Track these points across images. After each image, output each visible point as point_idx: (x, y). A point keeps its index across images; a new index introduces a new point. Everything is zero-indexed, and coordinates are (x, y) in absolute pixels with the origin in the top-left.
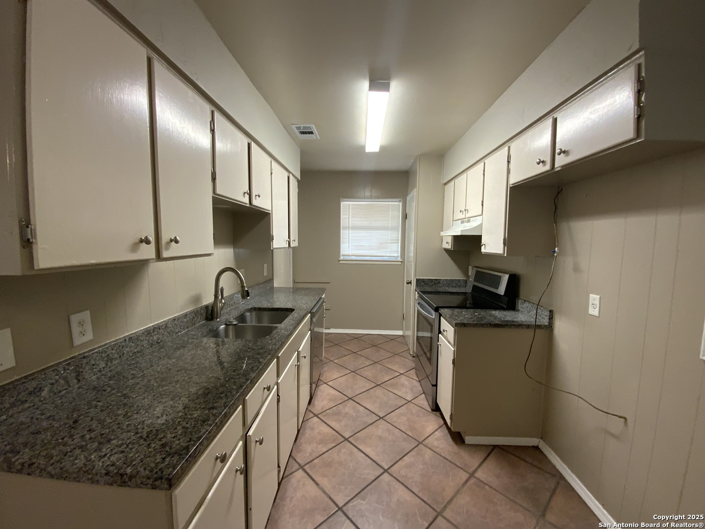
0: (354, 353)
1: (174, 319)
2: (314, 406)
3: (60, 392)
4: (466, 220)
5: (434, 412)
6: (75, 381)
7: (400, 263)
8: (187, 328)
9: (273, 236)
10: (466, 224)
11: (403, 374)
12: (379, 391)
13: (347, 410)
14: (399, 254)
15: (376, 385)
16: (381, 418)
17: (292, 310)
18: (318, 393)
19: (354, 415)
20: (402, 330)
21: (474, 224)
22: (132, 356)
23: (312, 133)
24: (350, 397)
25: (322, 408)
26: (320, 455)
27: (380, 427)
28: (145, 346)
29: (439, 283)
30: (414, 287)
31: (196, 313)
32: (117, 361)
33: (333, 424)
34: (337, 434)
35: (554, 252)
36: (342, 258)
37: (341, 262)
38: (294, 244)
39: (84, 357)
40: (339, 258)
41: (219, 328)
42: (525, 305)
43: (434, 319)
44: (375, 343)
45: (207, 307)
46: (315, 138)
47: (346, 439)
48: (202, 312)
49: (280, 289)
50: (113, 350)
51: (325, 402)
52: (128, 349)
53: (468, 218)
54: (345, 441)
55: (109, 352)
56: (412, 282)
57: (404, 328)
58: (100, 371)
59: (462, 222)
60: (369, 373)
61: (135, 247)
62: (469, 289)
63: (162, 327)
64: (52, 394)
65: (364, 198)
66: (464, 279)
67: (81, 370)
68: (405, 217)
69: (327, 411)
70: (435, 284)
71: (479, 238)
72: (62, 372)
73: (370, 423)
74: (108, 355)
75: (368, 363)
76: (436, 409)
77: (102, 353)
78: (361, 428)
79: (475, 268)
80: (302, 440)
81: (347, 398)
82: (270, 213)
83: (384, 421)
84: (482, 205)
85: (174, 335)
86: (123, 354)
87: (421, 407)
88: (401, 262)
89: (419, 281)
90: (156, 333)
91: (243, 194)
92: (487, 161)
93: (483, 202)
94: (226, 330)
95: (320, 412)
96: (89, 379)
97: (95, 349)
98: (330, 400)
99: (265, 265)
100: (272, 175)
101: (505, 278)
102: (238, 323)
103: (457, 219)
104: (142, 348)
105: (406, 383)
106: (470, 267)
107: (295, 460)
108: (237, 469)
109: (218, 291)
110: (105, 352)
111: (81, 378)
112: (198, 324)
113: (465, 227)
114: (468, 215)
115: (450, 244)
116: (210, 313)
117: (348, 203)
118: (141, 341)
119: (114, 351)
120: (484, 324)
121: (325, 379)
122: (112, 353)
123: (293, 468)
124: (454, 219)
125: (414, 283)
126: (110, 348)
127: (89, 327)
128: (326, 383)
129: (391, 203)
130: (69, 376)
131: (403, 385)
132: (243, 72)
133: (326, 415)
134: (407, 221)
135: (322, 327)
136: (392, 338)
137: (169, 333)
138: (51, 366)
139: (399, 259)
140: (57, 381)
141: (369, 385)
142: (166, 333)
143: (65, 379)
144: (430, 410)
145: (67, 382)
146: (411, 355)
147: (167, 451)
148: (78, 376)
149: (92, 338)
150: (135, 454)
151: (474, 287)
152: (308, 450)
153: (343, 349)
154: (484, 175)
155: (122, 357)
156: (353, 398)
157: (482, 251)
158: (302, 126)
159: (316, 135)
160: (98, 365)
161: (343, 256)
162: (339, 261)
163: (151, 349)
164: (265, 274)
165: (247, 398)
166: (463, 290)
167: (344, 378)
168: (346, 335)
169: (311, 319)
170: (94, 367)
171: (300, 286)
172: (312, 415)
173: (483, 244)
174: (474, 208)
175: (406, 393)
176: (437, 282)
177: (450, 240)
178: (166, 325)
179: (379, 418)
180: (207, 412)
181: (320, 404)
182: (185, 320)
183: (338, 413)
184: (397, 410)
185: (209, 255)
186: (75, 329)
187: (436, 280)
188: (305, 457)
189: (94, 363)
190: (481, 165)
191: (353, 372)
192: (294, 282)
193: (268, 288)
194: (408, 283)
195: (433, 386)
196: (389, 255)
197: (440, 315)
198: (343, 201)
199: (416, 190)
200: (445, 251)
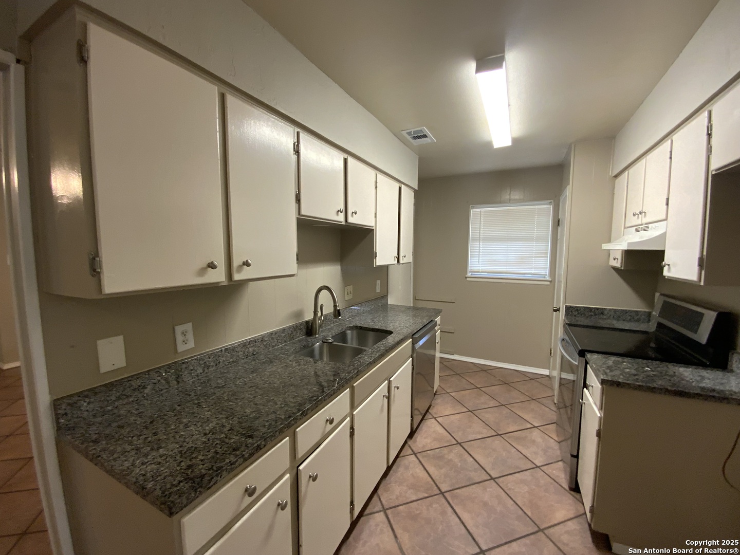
0: (477, 388)
1: (271, 334)
2: (415, 442)
3: (161, 390)
4: (643, 226)
5: (572, 493)
6: (175, 382)
7: (548, 283)
8: (285, 342)
9: (376, 253)
10: (642, 233)
11: (536, 427)
12: (497, 443)
13: (451, 456)
14: (548, 272)
15: (496, 434)
16: (492, 479)
17: (390, 333)
18: (423, 428)
19: (459, 464)
20: (549, 369)
21: (654, 232)
22: (228, 365)
23: (425, 136)
24: (459, 442)
25: (424, 446)
26: (407, 503)
27: (488, 490)
28: (240, 356)
29: (602, 313)
30: (562, 315)
31: (295, 328)
32: (214, 368)
33: (431, 470)
34: (432, 483)
36: (469, 275)
37: (468, 279)
39: (183, 363)
40: (466, 274)
41: (314, 344)
43: (577, 366)
44: (506, 380)
45: (307, 322)
46: (430, 141)
47: (442, 493)
48: (302, 327)
50: (209, 358)
51: (428, 441)
52: (223, 359)
53: (646, 224)
54: (439, 494)
55: (206, 360)
56: (561, 310)
57: (551, 368)
58: (197, 376)
59: (637, 230)
60: (489, 416)
61: (202, 272)
62: (652, 327)
63: (258, 340)
64: (154, 391)
65: (510, 201)
66: (647, 310)
67: (181, 373)
68: (557, 223)
69: (428, 452)
70: (595, 315)
71: (659, 255)
72: (164, 374)
73: (477, 481)
74: (205, 362)
75: (492, 403)
76: (575, 488)
77: (200, 360)
78: (463, 485)
79: (662, 297)
80: (392, 477)
81: (455, 442)
82: (373, 229)
83: (495, 484)
84: (667, 204)
85: (270, 347)
86: (219, 363)
87: (553, 480)
88: (550, 281)
89: (569, 310)
90: (252, 345)
91: (336, 212)
92: (676, 137)
93: (668, 199)
94: (321, 347)
95: (420, 451)
96: (188, 382)
97: (195, 356)
98: (435, 439)
99: (378, 282)
100: (378, 188)
101: (712, 316)
102: (333, 342)
103: (630, 225)
104: (238, 358)
105: (539, 440)
106: (657, 294)
107: (380, 499)
108: (279, 502)
109: (318, 308)
110: (203, 360)
111: (180, 380)
112: (297, 339)
113: (641, 237)
114: (645, 221)
115: (620, 261)
116: (309, 329)
117: (479, 210)
118: (237, 352)
119: (210, 360)
120: (654, 388)
121: (435, 413)
122: (209, 361)
123: (374, 508)
124: (627, 225)
125: (563, 311)
126: (207, 356)
127: (190, 336)
128: (435, 418)
129: (537, 207)
130: (169, 378)
131: (534, 442)
132: (336, 86)
133: (425, 456)
134: (559, 228)
136: (531, 376)
137: (265, 346)
138: (155, 369)
139: (548, 278)
140: (159, 381)
141: (486, 432)
142: (262, 346)
143: (166, 380)
144: (567, 488)
145: (168, 383)
146: (555, 404)
147: (187, 474)
148: (178, 378)
149: (193, 346)
150: (165, 469)
151: (660, 325)
152: (394, 492)
153: (465, 380)
154: (671, 158)
155: (218, 365)
156: (462, 444)
157: (664, 274)
158: (413, 130)
159: (431, 138)
160: (196, 371)
161: (471, 272)
162: (466, 278)
163: (245, 360)
164: (378, 291)
165: (297, 430)
166: (642, 327)
167: (458, 416)
168: (471, 364)
169: (413, 344)
170: (192, 372)
171: (421, 304)
172: (410, 452)
173: (665, 265)
174: (655, 210)
175: (536, 453)
176: (600, 312)
177: (619, 256)
178: (262, 339)
179: (489, 478)
180: (243, 439)
181: (422, 441)
182: (284, 335)
183: (441, 458)
184: (517, 474)
185: (293, 275)
186: (179, 338)
187: (598, 309)
188: (391, 499)
189: (192, 368)
190: (666, 145)
191: (471, 411)
192: (415, 299)
193: (380, 305)
194: (555, 311)
195: (573, 456)
196: (533, 272)
197: (587, 363)
198: (473, 208)
199: (569, 189)
200: (612, 270)
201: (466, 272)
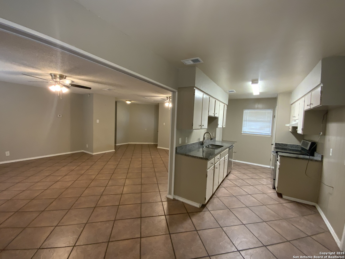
0: (245, 169)
7: (270, 136)
9: (218, 124)
11: (264, 178)
12: (252, 180)
14: (270, 133)
16: (251, 185)
17: (223, 146)
20: (270, 166)
30: (274, 146)
33: (234, 183)
35: (320, 134)
36: (242, 133)
38: (224, 127)
41: (204, 147)
42: (317, 154)
43: (276, 157)
45: (201, 141)
46: (234, 92)
48: (200, 143)
49: (217, 141)
59: (294, 121)
61: (199, 127)
65: (258, 108)
68: (274, 117)
69: (232, 180)
70: (285, 146)
75: (250, 172)
80: (224, 183)
81: (240, 179)
82: (218, 118)
87: (268, 187)
88: (271, 136)
89: (276, 144)
91: (213, 114)
93: (299, 114)
95: (230, 179)
99: (214, 133)
101: (310, 143)
102: (208, 147)
109: (204, 138)
113: (295, 123)
114: (295, 119)
116: (202, 143)
117: (247, 111)
125: (274, 144)
128: (232, 174)
129: (267, 111)
135: (232, 159)
139: (270, 135)
141: (249, 178)
144: (272, 188)
152: (226, 185)
153: (240, 167)
154: (300, 104)
156: (242, 179)
157: (298, 132)
158: (230, 90)
161: (243, 132)
162: (241, 133)
164: (214, 136)
167: (240, 174)
168: (242, 163)
169: (229, 150)
172: (227, 179)
173: (298, 130)
174: (297, 116)
175: (264, 182)
176: (286, 145)
177: (291, 128)
183: (236, 181)
184: (258, 185)
190: (299, 101)
191: (243, 173)
194: (272, 145)
195: (274, 179)
196: (265, 132)
197: (278, 154)
198: (245, 110)
199: (277, 107)
200: (290, 132)
201: (242, 132)
